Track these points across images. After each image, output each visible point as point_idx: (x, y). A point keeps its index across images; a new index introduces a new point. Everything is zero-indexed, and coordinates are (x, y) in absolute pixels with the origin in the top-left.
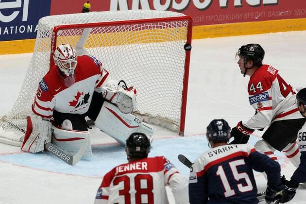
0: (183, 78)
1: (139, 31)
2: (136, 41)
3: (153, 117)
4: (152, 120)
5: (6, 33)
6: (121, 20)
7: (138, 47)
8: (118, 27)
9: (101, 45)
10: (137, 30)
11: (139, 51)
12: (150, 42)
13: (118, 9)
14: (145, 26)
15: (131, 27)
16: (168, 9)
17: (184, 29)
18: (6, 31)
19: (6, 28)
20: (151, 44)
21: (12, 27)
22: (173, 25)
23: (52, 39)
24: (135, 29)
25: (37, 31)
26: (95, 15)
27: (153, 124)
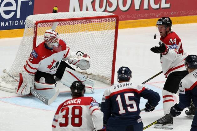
0: (113, 52)
1: (87, 24)
2: (85, 30)
3: (95, 76)
4: (94, 78)
5: (7, 25)
6: (76, 18)
7: (86, 34)
8: (74, 21)
9: (64, 33)
10: (85, 23)
11: (87, 36)
12: (93, 30)
13: (74, 11)
14: (90, 21)
15: (82, 22)
16: (104, 11)
17: (114, 23)
18: (7, 24)
19: (7, 22)
20: (94, 32)
21: (10, 22)
22: (107, 20)
23: (35, 29)
24: (84, 23)
25: (25, 24)
26: (60, 15)
27: (95, 79)
